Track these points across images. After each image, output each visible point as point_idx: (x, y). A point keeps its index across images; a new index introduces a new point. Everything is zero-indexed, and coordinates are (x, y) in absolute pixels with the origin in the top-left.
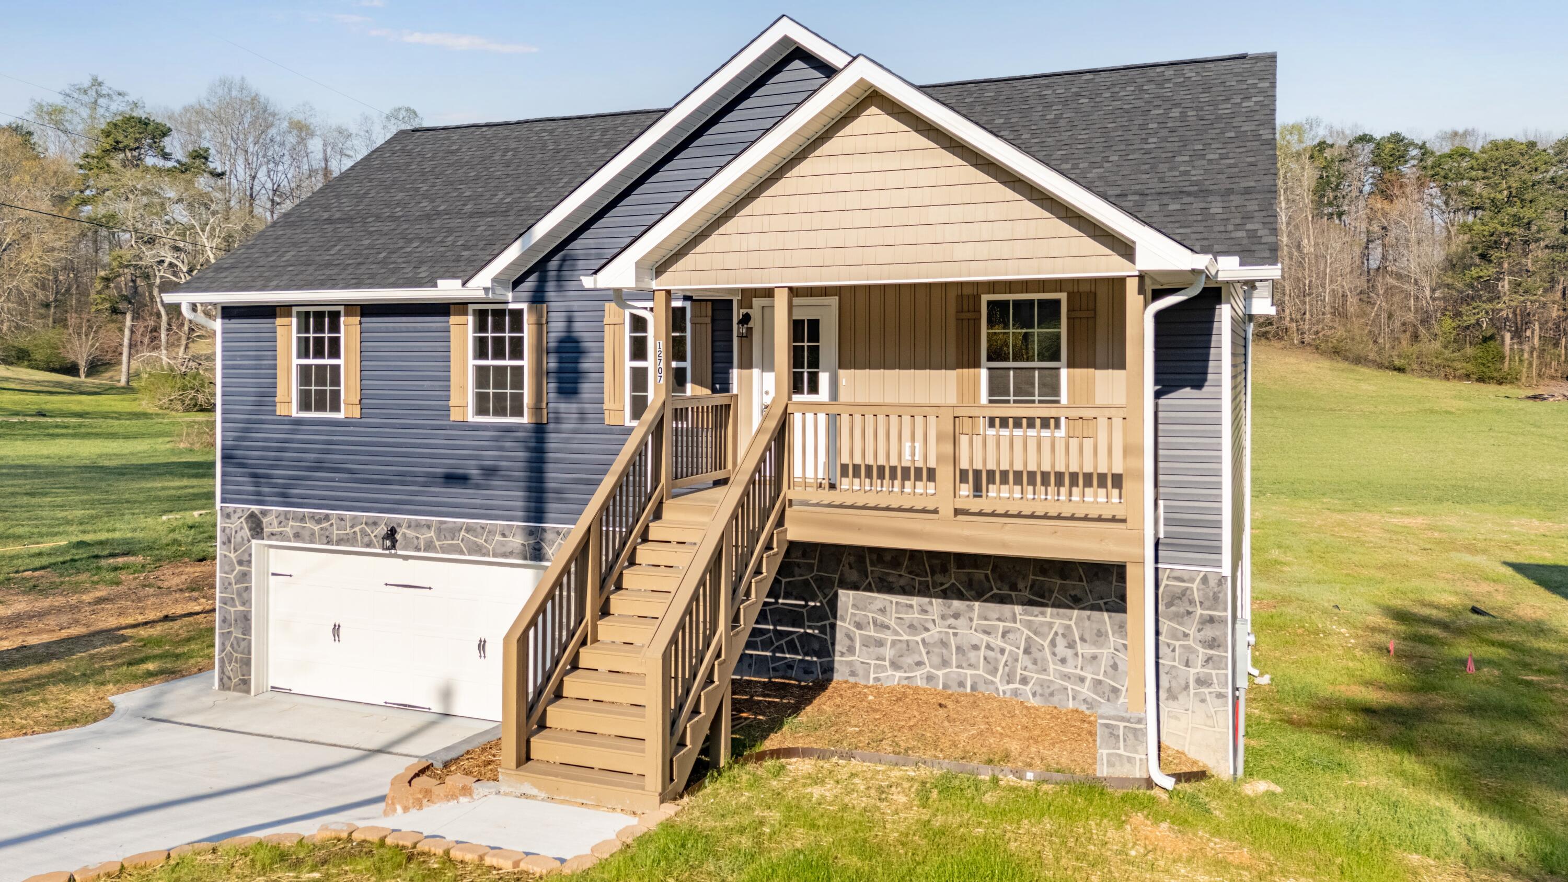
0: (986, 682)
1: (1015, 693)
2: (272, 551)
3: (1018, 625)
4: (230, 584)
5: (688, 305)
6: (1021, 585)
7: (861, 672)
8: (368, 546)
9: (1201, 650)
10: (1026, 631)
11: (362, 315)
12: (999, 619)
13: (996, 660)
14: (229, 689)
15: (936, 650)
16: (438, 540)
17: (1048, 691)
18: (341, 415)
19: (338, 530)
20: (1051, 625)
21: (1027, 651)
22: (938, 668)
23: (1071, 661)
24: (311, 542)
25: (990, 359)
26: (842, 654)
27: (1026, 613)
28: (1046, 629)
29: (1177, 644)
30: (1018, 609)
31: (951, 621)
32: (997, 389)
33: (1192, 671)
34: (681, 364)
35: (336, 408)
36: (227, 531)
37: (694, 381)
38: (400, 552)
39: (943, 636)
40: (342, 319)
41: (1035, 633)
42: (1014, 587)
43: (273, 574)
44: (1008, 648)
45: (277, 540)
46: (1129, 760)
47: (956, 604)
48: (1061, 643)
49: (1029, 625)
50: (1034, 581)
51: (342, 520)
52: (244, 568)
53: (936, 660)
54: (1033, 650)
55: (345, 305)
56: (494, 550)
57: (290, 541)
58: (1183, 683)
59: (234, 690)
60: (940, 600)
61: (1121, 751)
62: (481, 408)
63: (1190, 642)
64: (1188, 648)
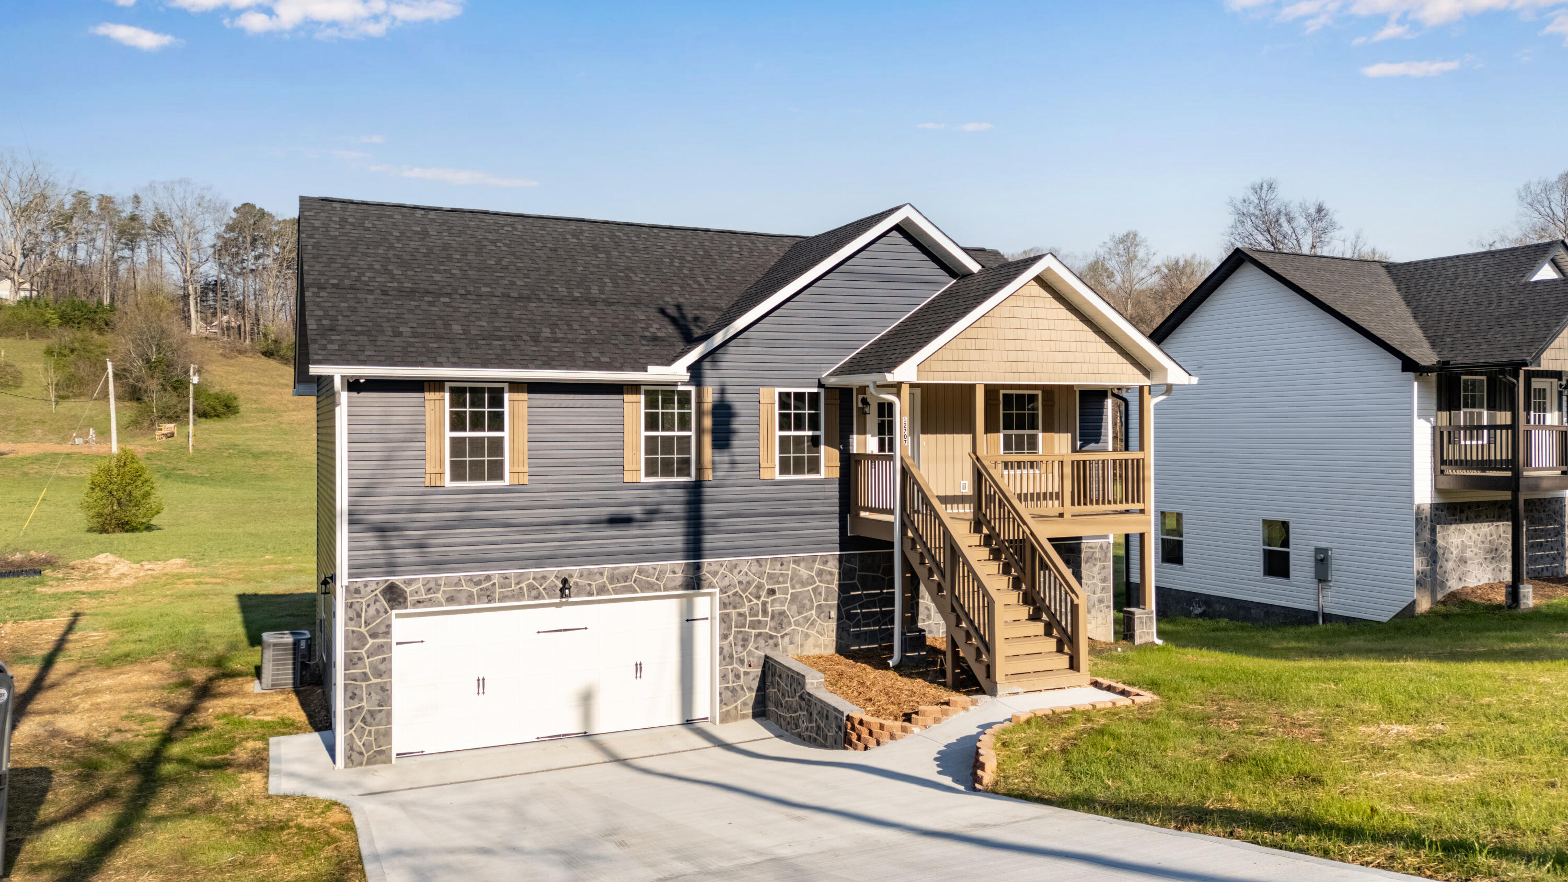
4: (360, 659)
5: (822, 391)
8: (536, 598)
9: (1100, 584)
11: (529, 392)
14: (361, 764)
16: (610, 584)
18: (507, 481)
19: (501, 587)
24: (469, 603)
25: (1005, 428)
32: (1007, 447)
33: (1096, 596)
34: (816, 433)
35: (497, 477)
36: (356, 606)
37: (827, 444)
38: (572, 600)
40: (507, 396)
43: (407, 643)
45: (426, 607)
51: (506, 578)
52: (380, 641)
55: (509, 383)
56: (664, 585)
57: (442, 605)
59: (368, 763)
62: (651, 470)
63: (1095, 581)
64: (1094, 584)
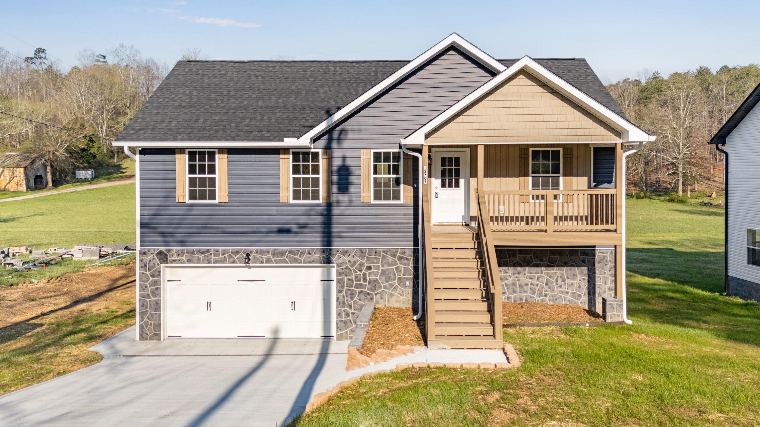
0: (531, 297)
1: (542, 300)
2: (168, 269)
3: (543, 275)
4: (146, 287)
5: (401, 151)
6: (544, 259)
8: (233, 263)
9: (610, 278)
10: (546, 277)
11: (229, 153)
12: (536, 273)
13: (535, 289)
14: (147, 339)
15: (511, 287)
16: (273, 258)
17: (555, 298)
18: (217, 201)
19: (215, 256)
20: (556, 273)
21: (547, 284)
22: (511, 294)
23: (563, 286)
24: (198, 263)
25: (533, 173)
27: (546, 270)
28: (554, 275)
29: (602, 276)
30: (543, 269)
31: (517, 275)
32: (535, 185)
33: (607, 286)
34: (398, 176)
35: (214, 198)
36: (144, 261)
37: (404, 183)
38: (251, 265)
39: (514, 281)
40: (217, 156)
41: (550, 277)
42: (542, 260)
43: (168, 281)
44: (539, 284)
45: (177, 263)
46: (618, 315)
47: (519, 269)
48: (560, 280)
49: (547, 274)
50: (549, 258)
51: (217, 251)
52: (156, 279)
53: (511, 291)
54: (549, 283)
55: (218, 149)
56: (304, 260)
57: (185, 263)
58: (604, 290)
59: (150, 339)
60: (512, 268)
61: (615, 313)
62: (296, 196)
63: (606, 275)
64: (605, 278)
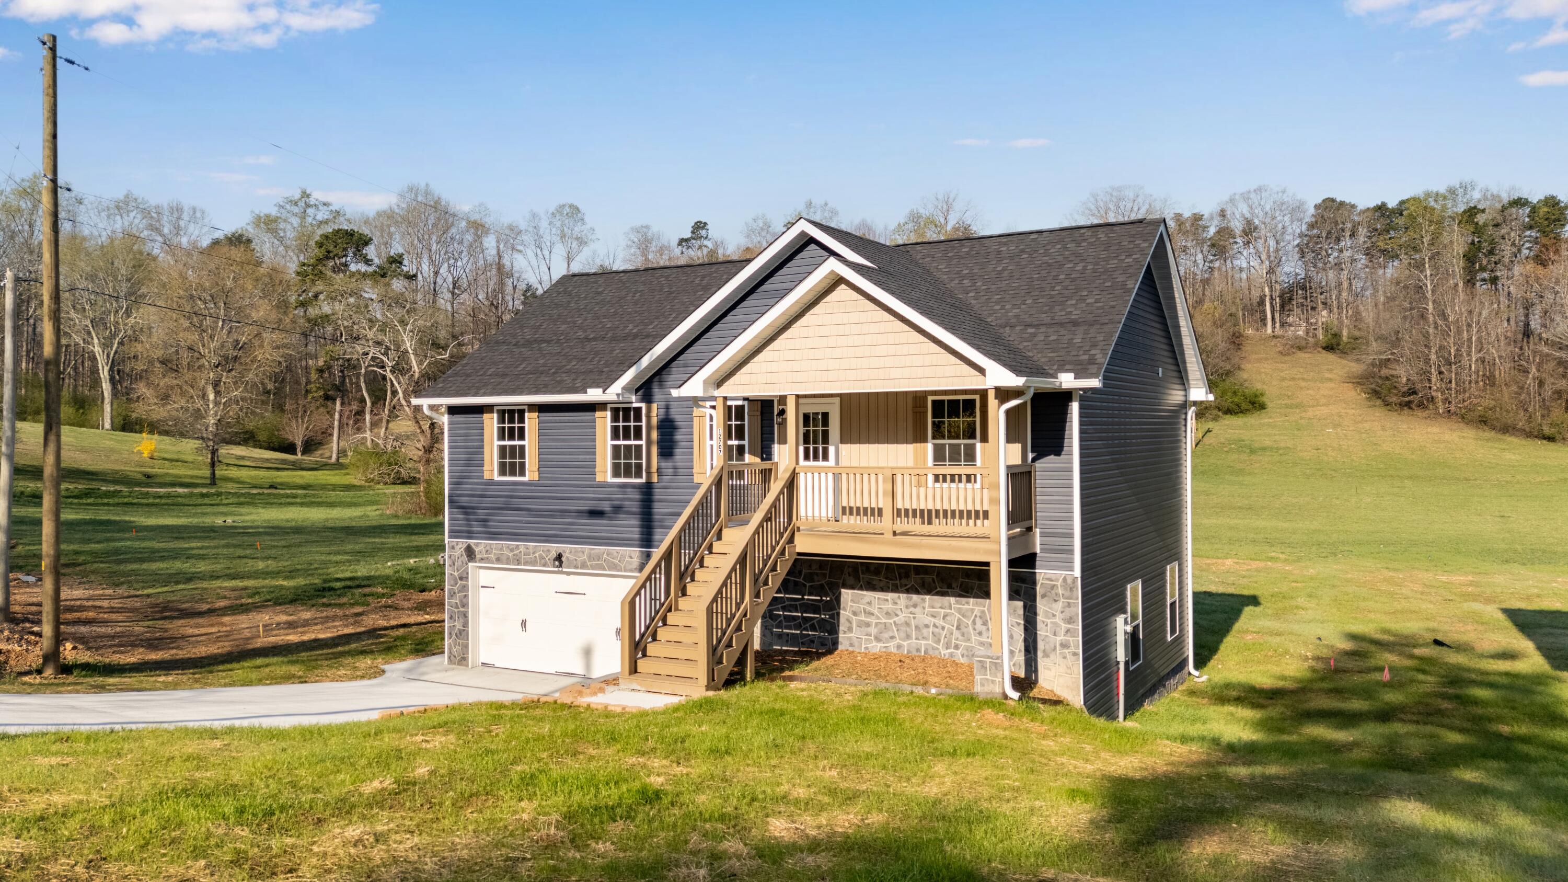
0: (933, 648)
1: (951, 655)
2: (481, 571)
3: (953, 611)
4: (454, 593)
5: (746, 403)
6: (954, 585)
7: (856, 644)
8: (544, 565)
9: (1063, 625)
10: (958, 615)
11: (540, 412)
12: (941, 608)
13: (940, 634)
14: (454, 664)
15: (902, 628)
16: (589, 561)
17: (971, 653)
18: (525, 479)
19: (525, 555)
20: (972, 611)
21: (958, 628)
22: (904, 641)
23: (984, 633)
24: (507, 564)
25: (933, 437)
26: (845, 633)
27: (957, 602)
28: (969, 613)
29: (1049, 621)
30: (952, 600)
31: (912, 609)
32: (939, 456)
33: (1058, 639)
34: (742, 442)
35: (522, 473)
36: (453, 558)
37: (750, 453)
38: (564, 570)
39: (907, 619)
40: (527, 414)
41: (963, 616)
42: (950, 587)
43: (482, 587)
44: (947, 626)
45: (485, 563)
46: (993, 682)
47: (915, 597)
48: (979, 622)
49: (959, 611)
50: (962, 582)
51: (528, 548)
52: (464, 583)
53: (903, 635)
54: (962, 627)
55: (529, 405)
56: (624, 567)
57: (494, 563)
58: (1053, 646)
59: (458, 665)
60: (905, 595)
61: (988, 677)
62: (616, 473)
63: (1057, 620)
64: (1055, 624)
